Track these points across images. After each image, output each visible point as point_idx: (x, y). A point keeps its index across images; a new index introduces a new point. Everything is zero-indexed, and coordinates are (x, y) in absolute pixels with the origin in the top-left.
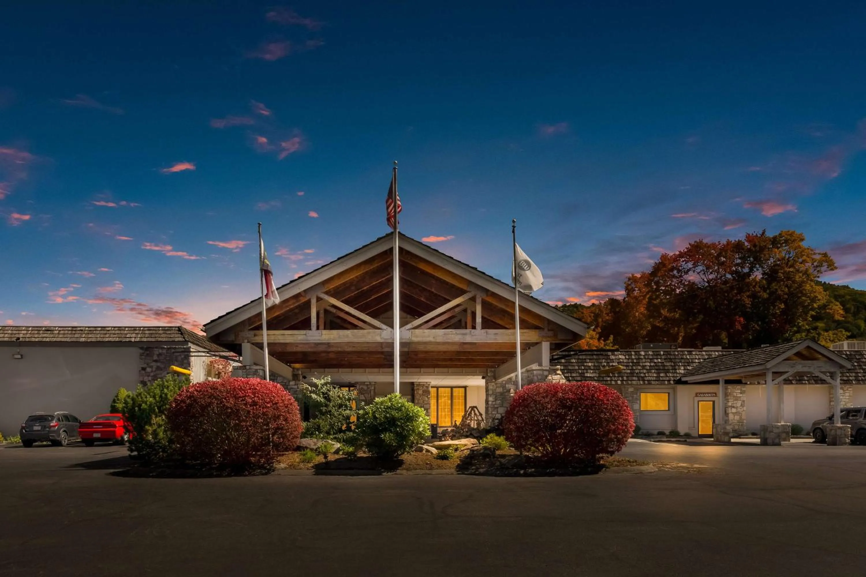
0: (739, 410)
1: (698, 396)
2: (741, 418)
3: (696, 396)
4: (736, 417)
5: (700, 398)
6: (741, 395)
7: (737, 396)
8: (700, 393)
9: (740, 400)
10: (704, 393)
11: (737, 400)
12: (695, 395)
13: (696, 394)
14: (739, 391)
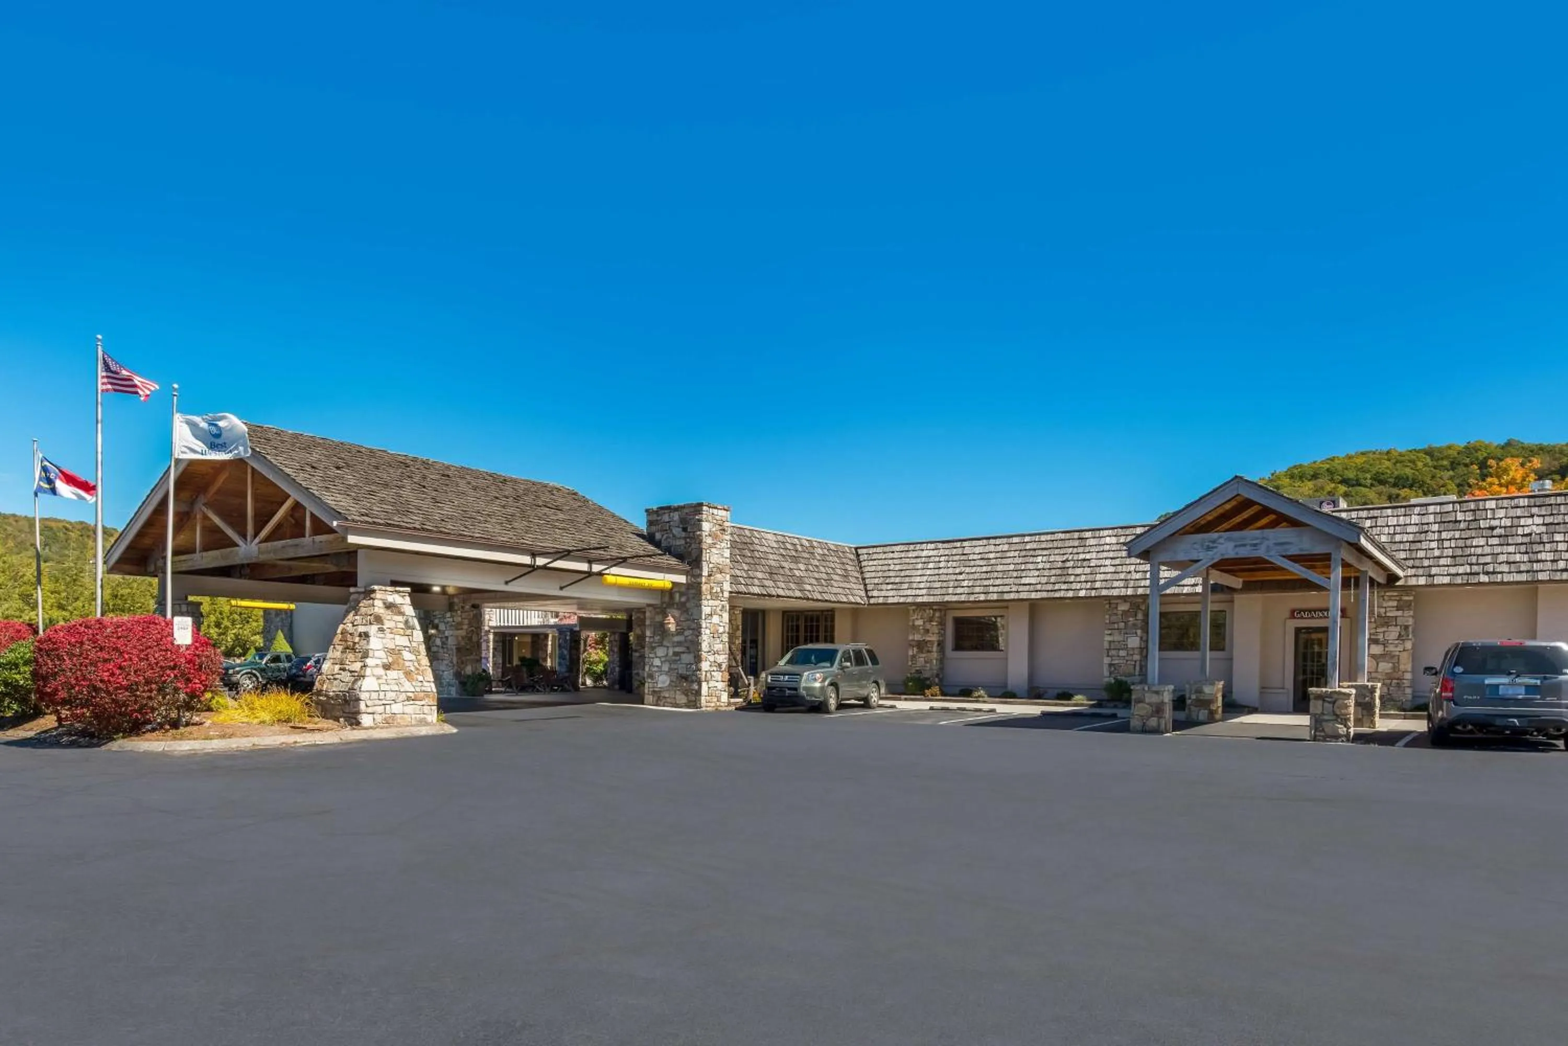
0: (1391, 648)
1: (1295, 618)
2: (1395, 668)
3: (1292, 616)
4: (1381, 664)
5: (1300, 621)
6: (1399, 613)
7: (1388, 614)
8: (1300, 611)
9: (1396, 625)
10: (1310, 611)
11: (1387, 624)
12: (1288, 614)
13: (1293, 612)
14: (1395, 604)
